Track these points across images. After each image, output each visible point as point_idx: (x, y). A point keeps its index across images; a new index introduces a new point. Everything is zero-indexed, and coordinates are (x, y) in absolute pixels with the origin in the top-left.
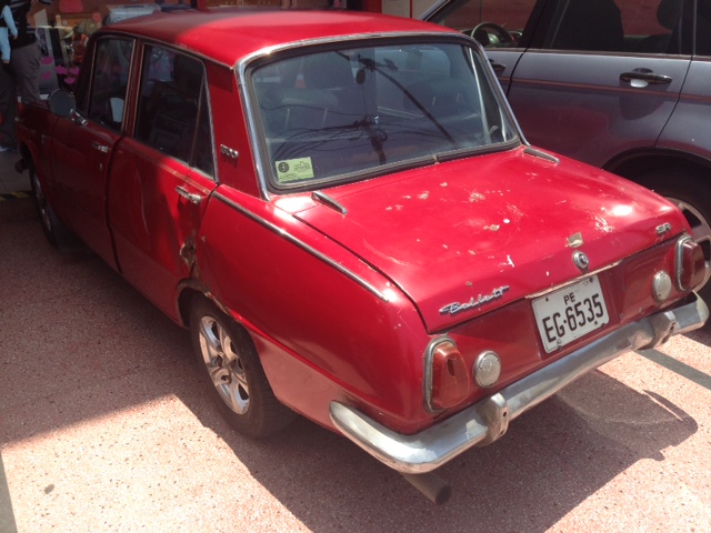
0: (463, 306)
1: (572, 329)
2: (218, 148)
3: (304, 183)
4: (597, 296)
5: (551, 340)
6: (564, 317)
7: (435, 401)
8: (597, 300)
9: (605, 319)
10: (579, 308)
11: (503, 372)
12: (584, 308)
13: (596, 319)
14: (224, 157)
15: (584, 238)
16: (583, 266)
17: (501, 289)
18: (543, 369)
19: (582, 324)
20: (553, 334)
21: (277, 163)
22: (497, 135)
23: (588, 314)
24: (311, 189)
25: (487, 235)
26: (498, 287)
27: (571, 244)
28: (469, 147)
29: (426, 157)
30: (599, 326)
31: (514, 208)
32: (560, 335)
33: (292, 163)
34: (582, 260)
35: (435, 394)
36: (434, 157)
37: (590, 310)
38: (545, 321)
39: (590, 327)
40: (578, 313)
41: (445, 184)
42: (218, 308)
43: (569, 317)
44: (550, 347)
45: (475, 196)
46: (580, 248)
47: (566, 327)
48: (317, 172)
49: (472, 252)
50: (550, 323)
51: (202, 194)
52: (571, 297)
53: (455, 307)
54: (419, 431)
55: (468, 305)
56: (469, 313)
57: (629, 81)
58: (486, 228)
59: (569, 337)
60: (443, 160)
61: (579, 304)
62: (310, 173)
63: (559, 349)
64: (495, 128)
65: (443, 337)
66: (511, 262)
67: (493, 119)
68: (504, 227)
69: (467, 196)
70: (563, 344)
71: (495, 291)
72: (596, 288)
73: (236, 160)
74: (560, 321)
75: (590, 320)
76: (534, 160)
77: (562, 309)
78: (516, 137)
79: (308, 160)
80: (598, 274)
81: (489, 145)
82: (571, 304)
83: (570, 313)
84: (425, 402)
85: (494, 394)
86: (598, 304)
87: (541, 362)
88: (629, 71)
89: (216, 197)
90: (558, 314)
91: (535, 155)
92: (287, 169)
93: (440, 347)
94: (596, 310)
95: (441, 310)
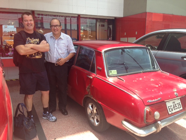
0: (152, 101)
1: (175, 110)
2: (97, 67)
3: (115, 75)
4: (179, 103)
5: (170, 111)
6: (173, 107)
7: (146, 120)
8: (180, 104)
9: (182, 108)
10: (176, 105)
11: (160, 117)
12: (177, 105)
13: (180, 108)
14: (98, 69)
15: (177, 90)
16: (177, 96)
17: (160, 98)
18: (168, 118)
19: (177, 109)
20: (170, 110)
21: (110, 71)
22: (154, 68)
23: (178, 107)
24: (116, 76)
25: (156, 87)
26: (159, 98)
27: (174, 91)
28: (149, 70)
29: (140, 71)
30: (180, 109)
31: (161, 83)
32: (172, 111)
33: (113, 71)
34: (177, 94)
35: (147, 119)
36: (142, 71)
37: (178, 106)
38: (169, 107)
39: (178, 110)
40: (176, 106)
41: (145, 77)
42: (95, 101)
43: (174, 107)
44: (170, 113)
45: (152, 80)
46: (176, 92)
47: (173, 109)
48: (118, 73)
49: (153, 90)
50: (170, 108)
51: (93, 77)
52: (174, 102)
53: (150, 101)
54: (142, 127)
55: (153, 101)
56: (153, 103)
57: (184, 58)
58: (155, 86)
59: (174, 111)
60: (143, 72)
61: (176, 104)
62: (116, 73)
63: (172, 114)
64: (153, 67)
65: (148, 107)
66: (161, 93)
67: (153, 65)
68: (159, 86)
69: (150, 80)
70: (173, 113)
71: (158, 99)
72: (179, 101)
73: (101, 70)
74: (172, 107)
75: (178, 108)
76: (163, 74)
77: (172, 105)
78: (158, 69)
79: (116, 71)
80: (180, 98)
81: (152, 70)
82: (174, 104)
83: (174, 106)
84: (144, 120)
85: (158, 121)
86: (180, 105)
87: (168, 116)
88: (183, 56)
89: (96, 77)
90: (171, 106)
91: (163, 73)
92: (111, 72)
93: (147, 109)
94: (180, 106)
95: (147, 101)
